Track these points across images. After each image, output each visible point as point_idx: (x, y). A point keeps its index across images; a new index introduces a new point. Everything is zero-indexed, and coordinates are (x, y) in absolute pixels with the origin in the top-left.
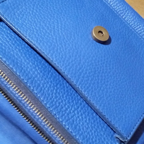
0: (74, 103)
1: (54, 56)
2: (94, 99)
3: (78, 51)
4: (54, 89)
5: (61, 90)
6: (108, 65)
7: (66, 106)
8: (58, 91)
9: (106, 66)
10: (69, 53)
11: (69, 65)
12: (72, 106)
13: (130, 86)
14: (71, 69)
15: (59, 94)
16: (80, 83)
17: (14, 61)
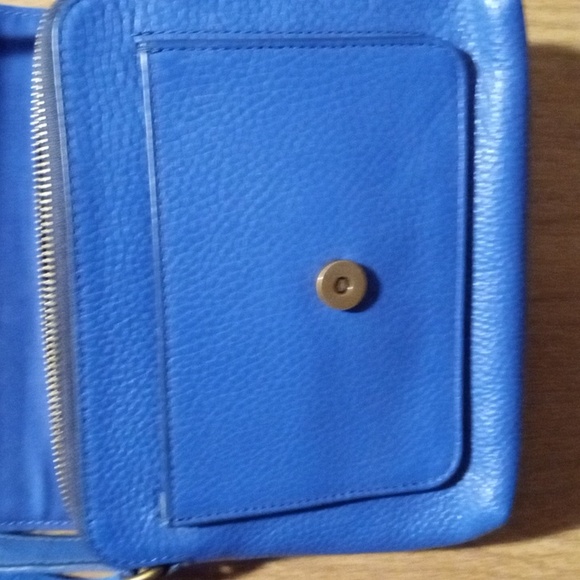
0: (145, 372)
1: (177, 259)
2: (181, 403)
3: (245, 284)
4: (129, 315)
5: (141, 329)
6: (287, 361)
7: (123, 366)
8: (135, 325)
9: (281, 360)
10: (222, 274)
11: (192, 299)
12: (135, 375)
13: (298, 436)
14: (189, 312)
15: (131, 332)
16: (181, 353)
17: (92, 200)
